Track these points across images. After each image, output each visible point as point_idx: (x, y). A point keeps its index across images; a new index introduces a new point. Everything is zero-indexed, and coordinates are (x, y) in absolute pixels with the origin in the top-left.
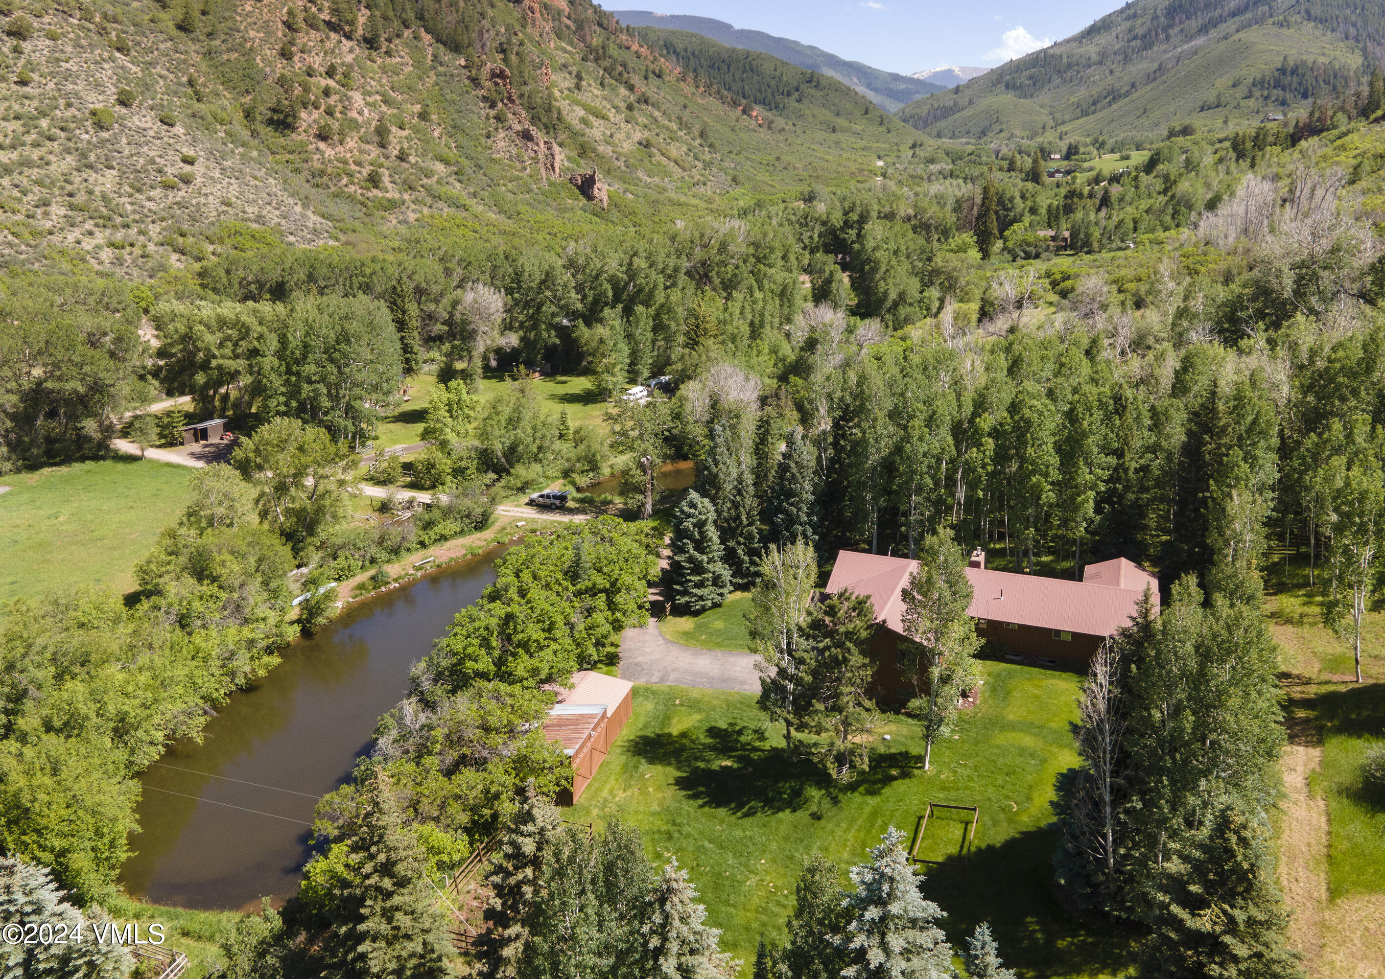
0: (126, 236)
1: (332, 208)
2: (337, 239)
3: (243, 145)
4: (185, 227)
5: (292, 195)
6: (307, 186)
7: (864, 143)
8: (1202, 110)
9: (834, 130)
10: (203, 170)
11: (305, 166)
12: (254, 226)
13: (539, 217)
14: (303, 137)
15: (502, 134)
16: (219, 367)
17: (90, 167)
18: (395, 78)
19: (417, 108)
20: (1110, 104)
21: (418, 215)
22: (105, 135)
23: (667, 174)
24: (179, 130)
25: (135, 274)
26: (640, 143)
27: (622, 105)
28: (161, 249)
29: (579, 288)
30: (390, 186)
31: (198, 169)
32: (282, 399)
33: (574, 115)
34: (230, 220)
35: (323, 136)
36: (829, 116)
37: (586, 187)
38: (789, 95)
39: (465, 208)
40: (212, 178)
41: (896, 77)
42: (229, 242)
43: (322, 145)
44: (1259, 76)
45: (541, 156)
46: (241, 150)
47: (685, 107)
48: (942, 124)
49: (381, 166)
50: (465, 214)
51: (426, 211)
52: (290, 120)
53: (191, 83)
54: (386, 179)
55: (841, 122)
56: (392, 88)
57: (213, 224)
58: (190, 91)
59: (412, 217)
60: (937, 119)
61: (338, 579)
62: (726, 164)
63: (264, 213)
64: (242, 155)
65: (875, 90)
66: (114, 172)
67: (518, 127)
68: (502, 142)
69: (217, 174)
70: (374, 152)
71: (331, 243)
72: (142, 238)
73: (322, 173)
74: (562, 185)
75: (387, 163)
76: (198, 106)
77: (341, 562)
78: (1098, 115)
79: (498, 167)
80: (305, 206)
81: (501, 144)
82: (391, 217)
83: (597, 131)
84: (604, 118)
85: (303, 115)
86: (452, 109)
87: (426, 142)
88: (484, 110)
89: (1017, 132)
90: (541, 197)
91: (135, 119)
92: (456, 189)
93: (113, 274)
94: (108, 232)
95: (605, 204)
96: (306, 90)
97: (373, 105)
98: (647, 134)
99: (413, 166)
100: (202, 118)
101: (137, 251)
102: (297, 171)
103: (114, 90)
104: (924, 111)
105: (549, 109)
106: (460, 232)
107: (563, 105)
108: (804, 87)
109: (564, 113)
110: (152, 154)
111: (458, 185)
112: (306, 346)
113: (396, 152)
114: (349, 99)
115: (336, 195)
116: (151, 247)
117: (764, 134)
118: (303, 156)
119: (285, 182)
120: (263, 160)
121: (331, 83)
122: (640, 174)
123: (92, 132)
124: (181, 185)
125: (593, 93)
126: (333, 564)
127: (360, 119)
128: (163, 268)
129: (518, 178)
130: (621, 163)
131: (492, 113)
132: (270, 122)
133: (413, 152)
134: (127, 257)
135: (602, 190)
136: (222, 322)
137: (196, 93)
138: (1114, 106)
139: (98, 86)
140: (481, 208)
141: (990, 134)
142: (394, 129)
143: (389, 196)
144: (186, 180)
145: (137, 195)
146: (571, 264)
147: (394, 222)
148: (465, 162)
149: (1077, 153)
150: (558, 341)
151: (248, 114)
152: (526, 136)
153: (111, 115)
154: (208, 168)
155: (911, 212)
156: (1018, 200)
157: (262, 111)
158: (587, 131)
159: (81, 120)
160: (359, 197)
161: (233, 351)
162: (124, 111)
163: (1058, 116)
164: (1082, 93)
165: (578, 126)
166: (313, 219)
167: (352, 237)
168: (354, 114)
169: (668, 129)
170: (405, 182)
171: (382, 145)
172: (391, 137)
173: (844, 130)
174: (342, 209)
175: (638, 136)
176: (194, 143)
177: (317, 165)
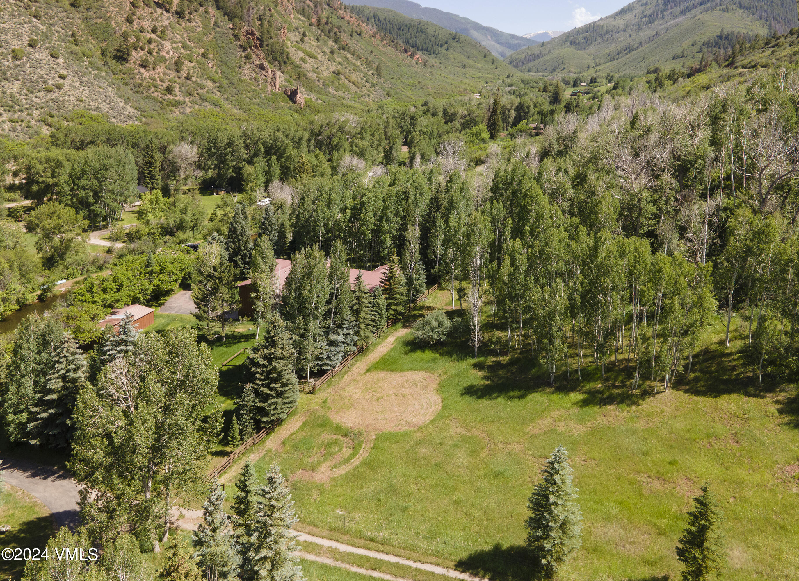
0: (20, 116)
1: (143, 105)
2: (140, 121)
3: (98, 69)
4: (54, 112)
5: (120, 97)
6: (131, 92)
8: (673, 58)
10: (70, 82)
11: (132, 81)
12: (93, 113)
13: (262, 112)
14: (132, 65)
15: (248, 66)
16: (44, 182)
17: (6, 79)
18: (191, 34)
19: (202, 51)
21: (192, 110)
22: (18, 63)
23: (348, 90)
24: (61, 60)
25: (21, 136)
26: (334, 72)
27: (328, 51)
28: (38, 124)
29: (247, 147)
30: (178, 93)
31: (67, 82)
33: (296, 56)
34: (80, 110)
35: (144, 65)
36: (463, 58)
37: (292, 96)
38: (441, 46)
39: (220, 106)
40: (74, 87)
41: (513, 36)
42: (77, 121)
43: (142, 70)
44: (706, 40)
45: (269, 79)
46: (96, 72)
47: (372, 52)
48: (532, 64)
49: (175, 82)
50: (218, 109)
51: (197, 107)
52: (126, 56)
53: (73, 35)
54: (177, 90)
55: (470, 62)
56: (189, 40)
57: (70, 111)
58: (72, 39)
59: (188, 110)
60: (529, 61)
61: (67, 279)
62: (386, 85)
63: (101, 106)
64: (96, 75)
66: (19, 82)
67: (258, 63)
68: (247, 71)
69: (77, 84)
70: (172, 74)
71: (137, 123)
72: (28, 118)
73: (140, 85)
74: (280, 95)
75: (178, 81)
76: (74, 47)
77: (70, 271)
78: (619, 60)
79: (243, 84)
80: (126, 103)
81: (247, 72)
82: (176, 110)
83: (309, 65)
84: (315, 58)
85: (134, 53)
86: (221, 52)
87: (204, 69)
88: (240, 53)
89: (573, 70)
90: (266, 101)
91: (37, 55)
92: (217, 96)
93: (9, 136)
94: (10, 114)
95: (302, 106)
96: (138, 39)
97: (176, 49)
98: (339, 67)
99: (193, 82)
100: (76, 54)
101: (24, 124)
102: (126, 84)
103: (28, 38)
104: (522, 57)
105: (282, 52)
106: (213, 119)
107: (291, 50)
108: (451, 42)
109: (291, 55)
110: (42, 73)
111: (218, 94)
113: (185, 75)
114: (162, 45)
115: (146, 98)
116: (33, 122)
118: (131, 76)
119: (118, 90)
120: (107, 78)
121: (153, 36)
122: (331, 90)
123: (11, 60)
124: (56, 90)
125: (311, 44)
126: (66, 271)
127: (167, 56)
128: (37, 133)
129: (254, 90)
130: (320, 84)
131: (244, 54)
132: (115, 57)
133: (195, 75)
134: (19, 128)
135: (302, 98)
137: (75, 41)
139: (19, 37)
140: (229, 106)
141: (558, 70)
142: (186, 62)
143: (176, 98)
144: (59, 87)
145: (30, 95)
146: (244, 135)
147: (178, 112)
148: (224, 81)
149: (595, 82)
151: (103, 53)
152: (262, 67)
153: (22, 52)
154: (73, 81)
157: (112, 51)
158: (303, 65)
159: (6, 55)
160: (159, 99)
161: (52, 174)
162: (31, 50)
163: (597, 61)
165: (297, 61)
166: (129, 110)
167: (149, 120)
168: (164, 54)
169: (354, 65)
170: (187, 92)
171: (178, 71)
172: (184, 67)
173: (470, 67)
174: (147, 105)
175: (333, 68)
176: (68, 67)
177: (138, 81)
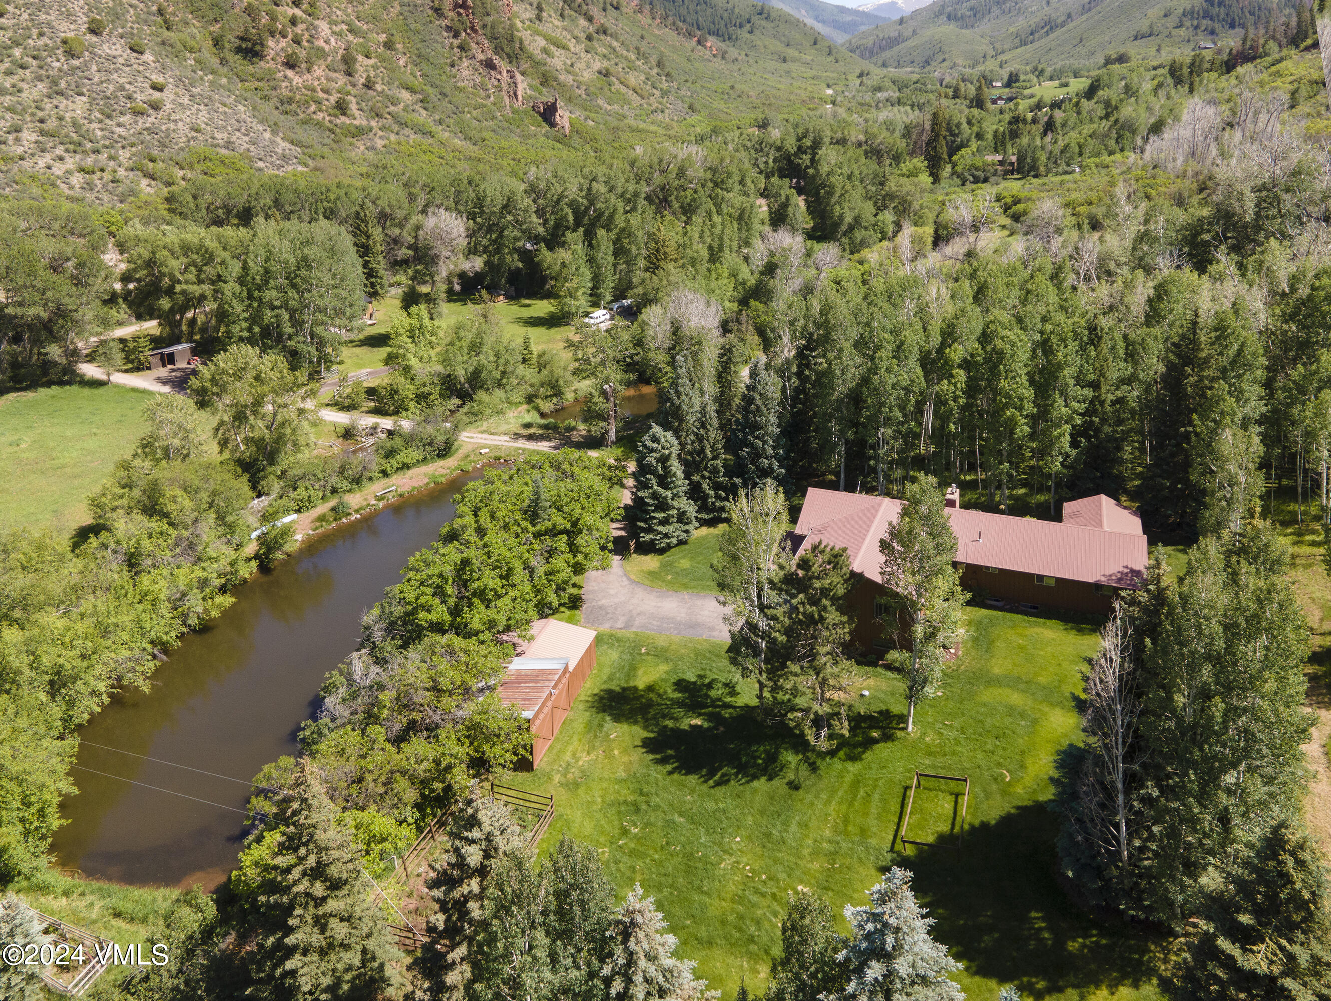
0: (96, 161)
1: (301, 134)
2: (306, 165)
3: (213, 72)
4: (155, 152)
5: (261, 122)
6: (276, 112)
7: (813, 72)
8: (1136, 38)
9: (785, 60)
10: (172, 97)
11: (274, 93)
12: (224, 151)
13: (504, 144)
14: (271, 64)
15: (465, 63)
16: (183, 292)
17: (61, 93)
18: (361, 8)
19: (383, 37)
20: (1047, 34)
21: (386, 142)
22: (75, 62)
23: (627, 102)
24: (148, 57)
25: (105, 198)
26: (600, 72)
27: (582, 35)
28: (131, 174)
29: (540, 213)
30: (357, 113)
31: (167, 96)
32: (245, 325)
33: (535, 45)
34: (199, 146)
35: (291, 64)
36: (781, 47)
37: (548, 114)
38: (741, 26)
39: (431, 134)
40: (181, 104)
41: (842, 9)
42: (199, 167)
43: (290, 73)
44: (1189, 7)
45: (504, 85)
46: (210, 77)
47: (642, 37)
48: (887, 54)
49: (349, 93)
50: (431, 141)
51: (393, 137)
52: (258, 47)
53: (160, 12)
54: (353, 107)
55: (791, 52)
56: (358, 18)
57: (182, 149)
58: (159, 19)
59: (380, 143)
60: (882, 49)
61: (299, 511)
62: (682, 92)
63: (234, 139)
64: (211, 83)
65: (823, 21)
66: (84, 99)
67: (481, 56)
68: (466, 71)
69: (186, 100)
70: (342, 79)
71: (300, 168)
72: (112, 163)
73: (290, 101)
74: (525, 112)
75: (354, 91)
76: (167, 33)
77: (302, 493)
78: (1036, 44)
79: (462, 95)
80: (274, 132)
81: (465, 73)
82: (359, 144)
83: (558, 60)
84: (564, 47)
85: (271, 43)
86: (417, 38)
87: (392, 70)
88: (447, 39)
89: (959, 61)
90: (505, 124)
91: (105, 46)
92: (422, 116)
93: (83, 199)
94: (78, 157)
95: (567, 131)
96: (274, 18)
97: (339, 34)
98: (606, 63)
99: (380, 93)
100: (171, 45)
101: (107, 176)
102: (265, 98)
103: (85, 19)
104: (870, 42)
105: (511, 40)
106: (426, 158)
107: (525, 35)
108: (755, 19)
109: (526, 43)
110: (121, 80)
111: (424, 112)
112: (267, 271)
113: (362, 80)
114: (316, 28)
115: (304, 122)
116: (121, 172)
117: (718, 63)
118: (272, 83)
119: (254, 108)
120: (232, 87)
121: (298, 12)
122: (600, 102)
123: (63, 59)
124: (151, 111)
125: (553, 24)
126: (293, 495)
127: (327, 48)
128: (133, 193)
129: (482, 106)
130: (581, 92)
131: (456, 42)
132: (239, 50)
133: (379, 80)
134: (98, 182)
135: (563, 117)
136: (186, 249)
137: (166, 21)
138: (1052, 36)
139: (69, 15)
140: (446, 134)
141: (933, 63)
142: (360, 58)
143: (357, 122)
144: (156, 106)
145: (107, 121)
146: (532, 189)
147: (362, 148)
148: (430, 90)
149: (1017, 80)
150: (520, 265)
151: (217, 42)
152: (489, 65)
153: (81, 43)
154: (176, 94)
155: (862, 137)
156: (964, 125)
157: (231, 39)
158: (548, 60)
159: (53, 49)
160: (328, 124)
161: (198, 276)
162: (94, 39)
163: (998, 45)
164: (1021, 23)
165: (539, 56)
166: (283, 145)
167: (321, 163)
168: (321, 43)
169: (626, 58)
170: (372, 109)
171: (350, 74)
172: (358, 66)
173: (794, 60)
174: (310, 136)
175: (597, 65)
176: (163, 70)
177: (286, 92)
